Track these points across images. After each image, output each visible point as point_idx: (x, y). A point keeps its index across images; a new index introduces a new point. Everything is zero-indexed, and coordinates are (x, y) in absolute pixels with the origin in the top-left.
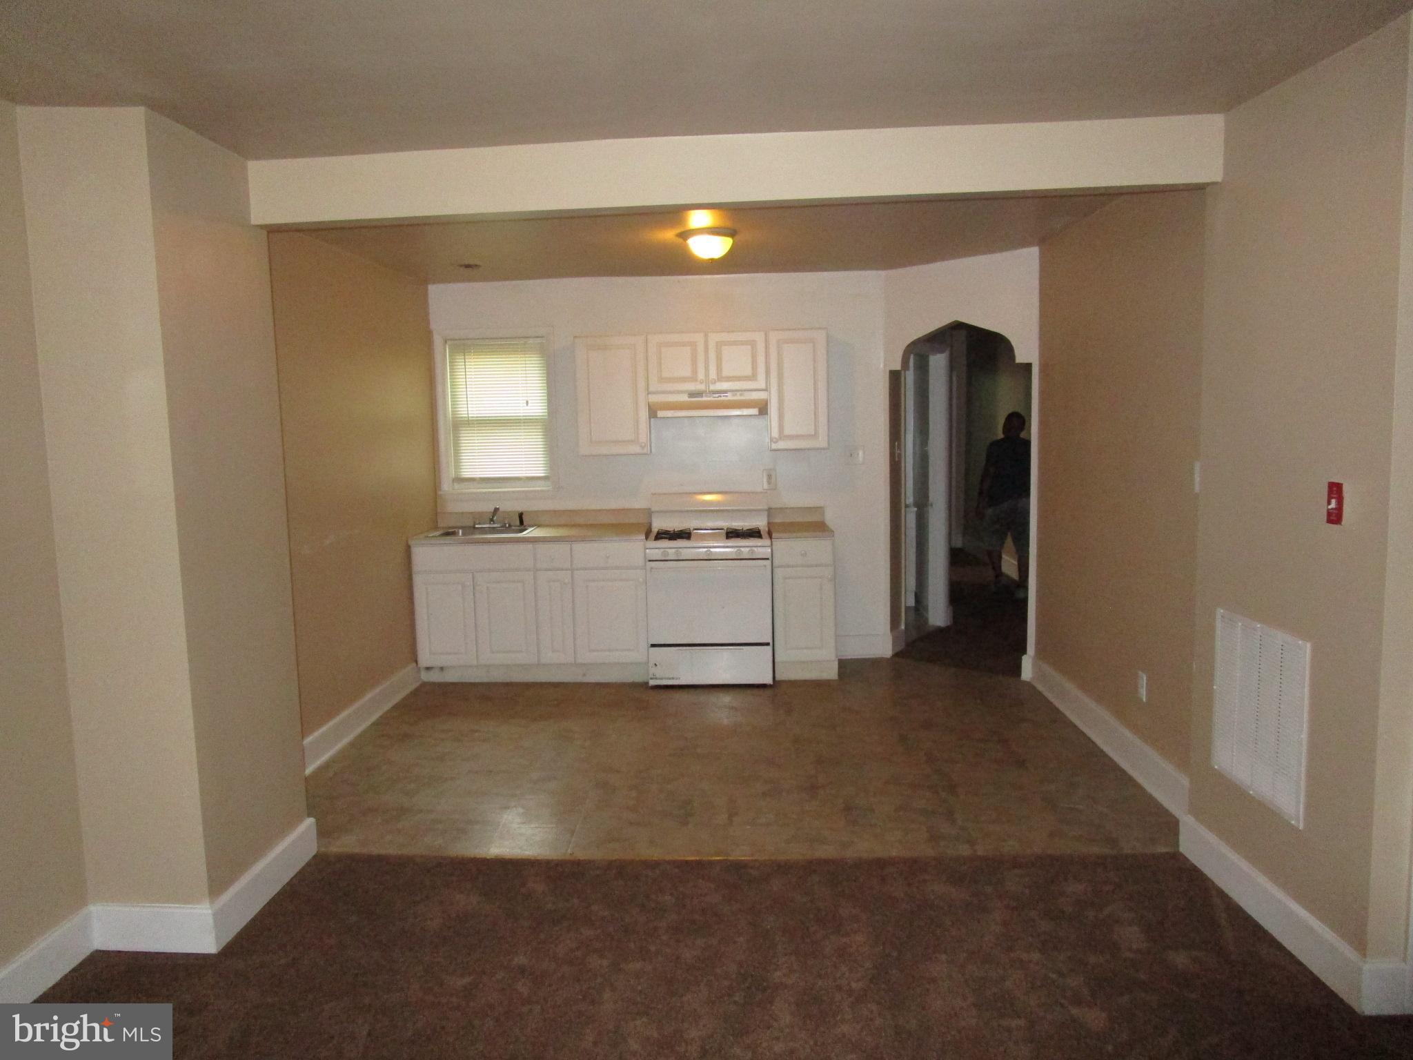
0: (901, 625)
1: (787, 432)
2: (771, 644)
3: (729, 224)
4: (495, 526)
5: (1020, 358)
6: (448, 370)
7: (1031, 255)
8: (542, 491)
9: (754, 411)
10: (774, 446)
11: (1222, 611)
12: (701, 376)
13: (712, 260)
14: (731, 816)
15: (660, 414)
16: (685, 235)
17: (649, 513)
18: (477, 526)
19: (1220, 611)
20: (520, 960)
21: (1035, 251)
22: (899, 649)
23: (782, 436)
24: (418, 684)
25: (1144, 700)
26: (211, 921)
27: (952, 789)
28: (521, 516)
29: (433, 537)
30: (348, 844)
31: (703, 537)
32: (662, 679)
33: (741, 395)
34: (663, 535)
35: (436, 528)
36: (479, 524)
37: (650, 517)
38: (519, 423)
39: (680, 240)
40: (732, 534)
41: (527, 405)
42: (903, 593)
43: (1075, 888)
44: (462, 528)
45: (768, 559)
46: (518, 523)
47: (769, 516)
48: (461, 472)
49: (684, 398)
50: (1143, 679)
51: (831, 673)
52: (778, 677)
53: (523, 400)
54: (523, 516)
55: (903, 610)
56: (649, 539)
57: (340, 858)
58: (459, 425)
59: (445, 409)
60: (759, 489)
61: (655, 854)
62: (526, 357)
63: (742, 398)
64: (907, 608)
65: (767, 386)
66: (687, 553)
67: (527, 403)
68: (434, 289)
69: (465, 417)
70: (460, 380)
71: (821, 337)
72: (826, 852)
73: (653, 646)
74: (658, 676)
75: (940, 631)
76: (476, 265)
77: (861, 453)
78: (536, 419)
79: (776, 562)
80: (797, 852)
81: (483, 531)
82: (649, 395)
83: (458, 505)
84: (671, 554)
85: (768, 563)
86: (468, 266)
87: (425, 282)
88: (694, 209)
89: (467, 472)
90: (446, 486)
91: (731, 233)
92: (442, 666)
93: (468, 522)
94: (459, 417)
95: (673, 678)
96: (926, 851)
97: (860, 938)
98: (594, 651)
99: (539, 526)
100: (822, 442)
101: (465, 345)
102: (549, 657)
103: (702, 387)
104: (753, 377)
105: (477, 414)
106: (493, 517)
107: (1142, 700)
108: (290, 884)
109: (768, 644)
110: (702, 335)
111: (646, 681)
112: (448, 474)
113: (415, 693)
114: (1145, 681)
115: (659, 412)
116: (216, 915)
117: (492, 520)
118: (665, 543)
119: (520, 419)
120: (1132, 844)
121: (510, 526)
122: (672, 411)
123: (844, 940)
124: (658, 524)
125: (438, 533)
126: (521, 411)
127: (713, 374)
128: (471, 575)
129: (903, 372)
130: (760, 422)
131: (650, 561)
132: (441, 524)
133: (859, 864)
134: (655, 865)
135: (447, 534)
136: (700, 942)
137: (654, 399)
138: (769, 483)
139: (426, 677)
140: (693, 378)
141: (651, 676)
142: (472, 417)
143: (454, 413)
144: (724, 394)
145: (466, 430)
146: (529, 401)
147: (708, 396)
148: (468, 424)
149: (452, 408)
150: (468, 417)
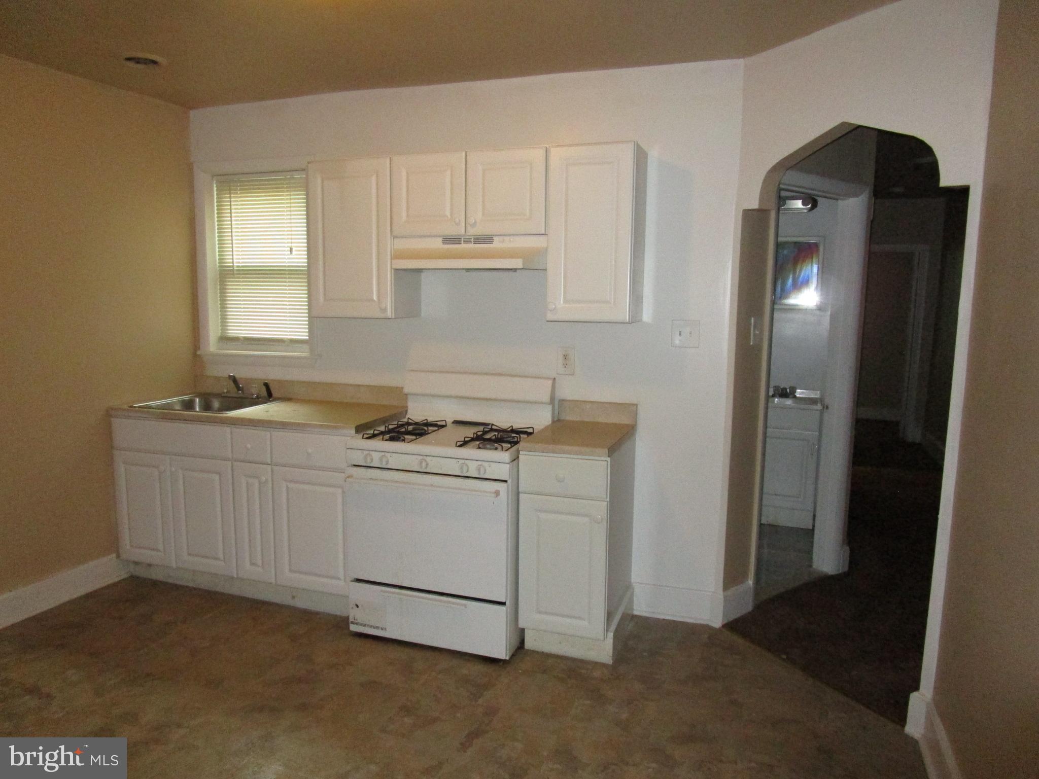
0: (744, 580)
2: (510, 603)
5: (948, 178)
6: (215, 210)
8: (302, 357)
10: (551, 316)
22: (733, 617)
23: (565, 301)
28: (267, 386)
32: (365, 625)
37: (407, 400)
41: (291, 253)
46: (265, 393)
48: (227, 330)
49: (437, 244)
51: (602, 652)
53: (288, 247)
54: (270, 387)
58: (226, 274)
63: (512, 245)
65: (546, 229)
67: (291, 250)
68: (192, 113)
69: (229, 266)
73: (357, 580)
74: (359, 621)
75: (825, 581)
78: (298, 271)
79: (521, 487)
82: (396, 240)
84: (376, 459)
87: (187, 107)
89: (234, 331)
90: (210, 347)
92: (142, 562)
94: (224, 267)
95: (377, 628)
98: (295, 572)
99: (287, 400)
100: (622, 312)
101: (230, 183)
103: (459, 231)
105: (242, 263)
109: (505, 603)
112: (213, 332)
119: (285, 270)
121: (258, 398)
126: (286, 261)
131: (352, 465)
132: (199, 388)
137: (400, 244)
138: (565, 365)
141: (352, 620)
142: (238, 266)
143: (221, 260)
144: (488, 239)
145: (233, 282)
146: (294, 249)
147: (467, 241)
148: (233, 274)
149: (219, 255)
150: (233, 266)
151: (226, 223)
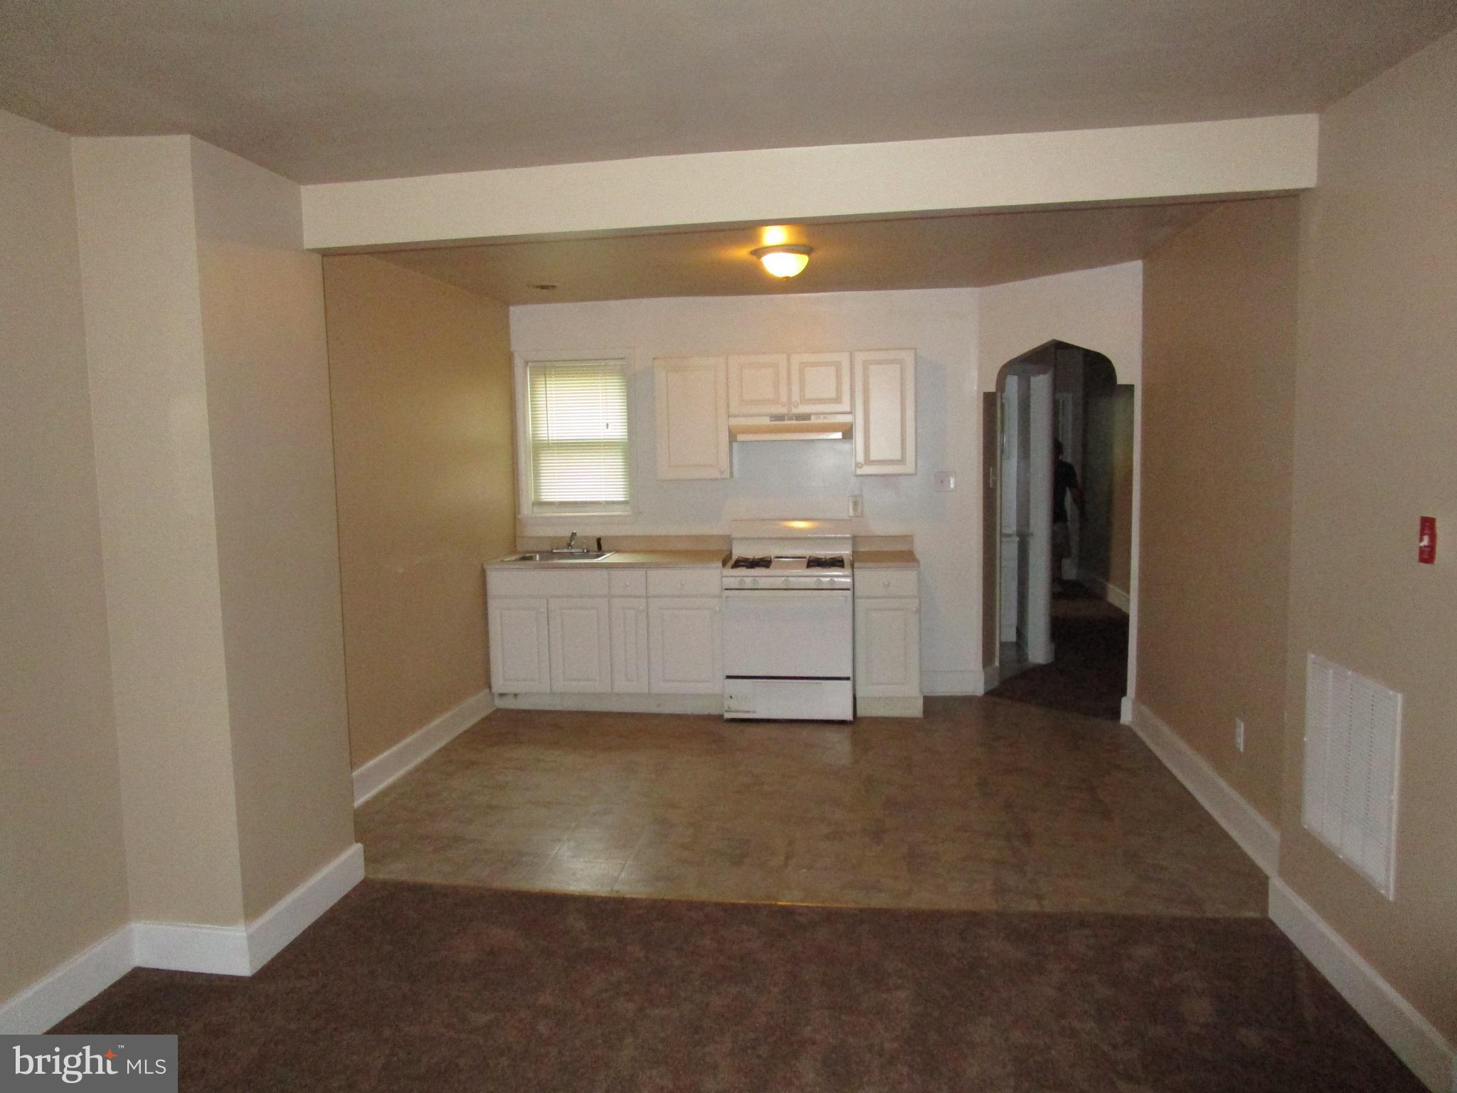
0: (994, 662)
1: (873, 456)
2: (851, 678)
3: (804, 241)
4: (573, 551)
5: (1122, 379)
6: (529, 393)
7: (1135, 269)
8: (619, 516)
9: (839, 435)
10: (859, 472)
11: (1313, 656)
12: (784, 398)
13: (787, 278)
14: (788, 858)
15: (740, 437)
16: (760, 252)
17: (729, 540)
18: (555, 551)
19: (1312, 656)
20: (546, 999)
21: (1138, 264)
22: (991, 687)
23: (868, 461)
24: (492, 710)
25: (1242, 750)
26: (245, 942)
27: (1027, 837)
28: (599, 540)
29: (508, 561)
30: (397, 871)
31: (787, 566)
32: (738, 711)
33: (825, 418)
34: (741, 563)
35: (514, 552)
36: (557, 549)
37: (731, 544)
38: (600, 446)
39: (754, 258)
40: (815, 563)
41: (607, 428)
42: (998, 628)
43: (1144, 952)
44: (539, 552)
45: (849, 589)
46: (596, 547)
47: (854, 545)
48: (541, 496)
49: (766, 421)
50: (1241, 728)
51: (916, 710)
52: (861, 712)
53: (603, 423)
54: (601, 542)
55: (998, 646)
56: (726, 567)
57: (384, 884)
58: (540, 447)
59: (525, 432)
60: (844, 516)
61: (703, 895)
62: (606, 379)
63: (826, 421)
64: (1002, 645)
65: (851, 409)
66: (764, 582)
67: (607, 425)
68: (515, 311)
69: (544, 440)
70: (541, 403)
71: (909, 357)
72: (880, 900)
73: (728, 677)
74: (733, 709)
75: (1040, 668)
76: (553, 286)
77: (952, 481)
78: (617, 442)
79: (857, 594)
80: (852, 900)
81: (562, 556)
82: (730, 419)
83: (538, 530)
84: (748, 582)
85: (849, 593)
86: (543, 287)
87: (507, 304)
88: (767, 225)
89: (547, 497)
90: (526, 510)
91: (807, 250)
92: (517, 692)
93: (547, 547)
94: (539, 440)
95: (748, 712)
96: (988, 904)
97: (902, 994)
98: (668, 681)
99: (617, 552)
100: (909, 467)
101: (545, 367)
102: (622, 686)
103: (784, 410)
104: (838, 400)
105: (558, 437)
106: (571, 541)
107: (1239, 750)
108: (332, 910)
109: (848, 679)
110: (785, 356)
111: (721, 713)
112: (527, 497)
113: (487, 719)
114: (1242, 729)
115: (738, 436)
116: (251, 938)
117: (569, 545)
118: (743, 571)
119: (600, 442)
120: (1218, 907)
121: (588, 551)
122: (751, 435)
123: (885, 996)
124: (739, 551)
125: (514, 558)
126: (602, 434)
127: (796, 397)
128: (545, 600)
129: (999, 394)
130: (846, 447)
131: (726, 589)
132: (519, 548)
133: (914, 915)
134: (701, 906)
135: (524, 559)
136: (733, 990)
137: (733, 422)
138: (855, 510)
139: (500, 703)
140: (775, 401)
141: (726, 708)
142: (552, 440)
143: (534, 435)
144: (806, 417)
145: (546, 453)
146: (610, 424)
147: (791, 419)
148: (549, 447)
149: (532, 431)
150: (548, 440)
151: (541, 402)
